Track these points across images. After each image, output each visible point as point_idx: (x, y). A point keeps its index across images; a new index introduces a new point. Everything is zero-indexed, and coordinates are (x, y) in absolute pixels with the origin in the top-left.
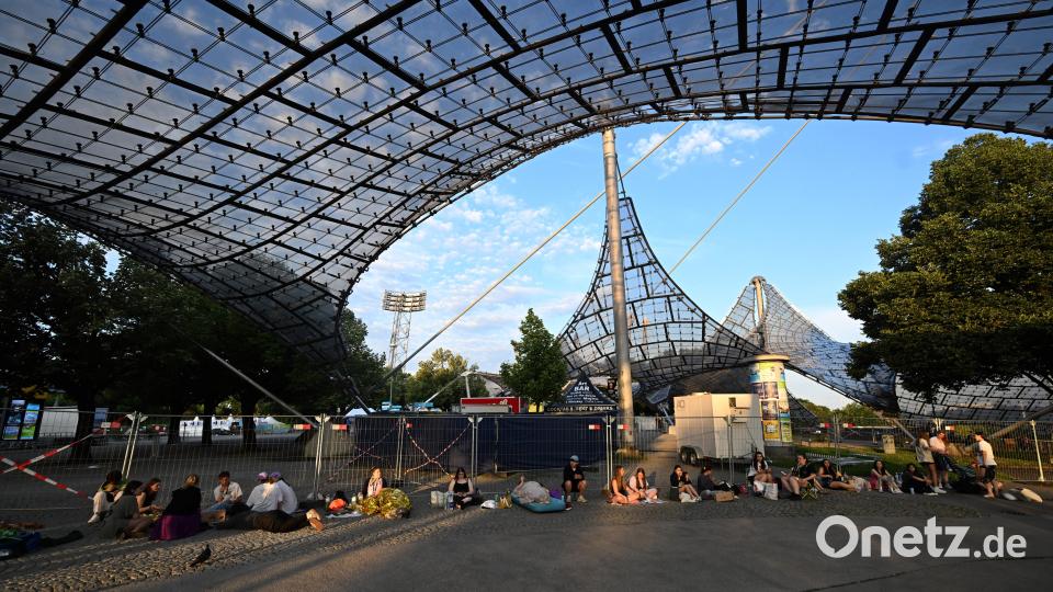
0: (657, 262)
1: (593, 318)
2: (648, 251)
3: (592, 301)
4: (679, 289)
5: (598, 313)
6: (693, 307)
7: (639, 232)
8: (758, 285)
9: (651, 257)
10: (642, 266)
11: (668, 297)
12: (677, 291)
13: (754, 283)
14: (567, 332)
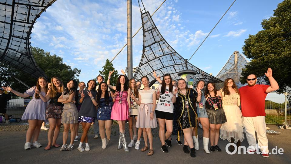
0: (164, 39)
1: (146, 65)
2: (159, 35)
3: (144, 58)
4: (174, 50)
5: (147, 62)
6: (180, 58)
7: (154, 27)
8: (236, 55)
9: (161, 37)
10: (159, 42)
11: (171, 54)
12: (173, 51)
13: (234, 54)
14: (138, 70)
